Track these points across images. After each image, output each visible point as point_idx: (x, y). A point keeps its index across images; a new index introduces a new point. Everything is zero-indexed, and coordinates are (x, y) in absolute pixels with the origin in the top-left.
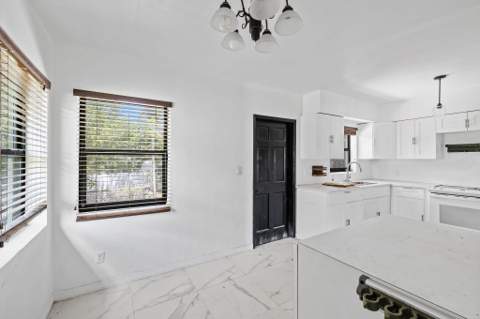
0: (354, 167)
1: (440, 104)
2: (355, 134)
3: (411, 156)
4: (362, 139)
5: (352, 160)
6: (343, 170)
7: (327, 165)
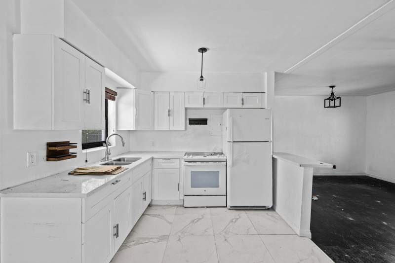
0: (112, 140)
1: (202, 77)
2: (114, 99)
3: (165, 128)
4: (122, 106)
5: (110, 132)
6: (100, 144)
7: (78, 140)
